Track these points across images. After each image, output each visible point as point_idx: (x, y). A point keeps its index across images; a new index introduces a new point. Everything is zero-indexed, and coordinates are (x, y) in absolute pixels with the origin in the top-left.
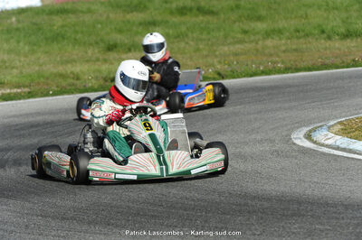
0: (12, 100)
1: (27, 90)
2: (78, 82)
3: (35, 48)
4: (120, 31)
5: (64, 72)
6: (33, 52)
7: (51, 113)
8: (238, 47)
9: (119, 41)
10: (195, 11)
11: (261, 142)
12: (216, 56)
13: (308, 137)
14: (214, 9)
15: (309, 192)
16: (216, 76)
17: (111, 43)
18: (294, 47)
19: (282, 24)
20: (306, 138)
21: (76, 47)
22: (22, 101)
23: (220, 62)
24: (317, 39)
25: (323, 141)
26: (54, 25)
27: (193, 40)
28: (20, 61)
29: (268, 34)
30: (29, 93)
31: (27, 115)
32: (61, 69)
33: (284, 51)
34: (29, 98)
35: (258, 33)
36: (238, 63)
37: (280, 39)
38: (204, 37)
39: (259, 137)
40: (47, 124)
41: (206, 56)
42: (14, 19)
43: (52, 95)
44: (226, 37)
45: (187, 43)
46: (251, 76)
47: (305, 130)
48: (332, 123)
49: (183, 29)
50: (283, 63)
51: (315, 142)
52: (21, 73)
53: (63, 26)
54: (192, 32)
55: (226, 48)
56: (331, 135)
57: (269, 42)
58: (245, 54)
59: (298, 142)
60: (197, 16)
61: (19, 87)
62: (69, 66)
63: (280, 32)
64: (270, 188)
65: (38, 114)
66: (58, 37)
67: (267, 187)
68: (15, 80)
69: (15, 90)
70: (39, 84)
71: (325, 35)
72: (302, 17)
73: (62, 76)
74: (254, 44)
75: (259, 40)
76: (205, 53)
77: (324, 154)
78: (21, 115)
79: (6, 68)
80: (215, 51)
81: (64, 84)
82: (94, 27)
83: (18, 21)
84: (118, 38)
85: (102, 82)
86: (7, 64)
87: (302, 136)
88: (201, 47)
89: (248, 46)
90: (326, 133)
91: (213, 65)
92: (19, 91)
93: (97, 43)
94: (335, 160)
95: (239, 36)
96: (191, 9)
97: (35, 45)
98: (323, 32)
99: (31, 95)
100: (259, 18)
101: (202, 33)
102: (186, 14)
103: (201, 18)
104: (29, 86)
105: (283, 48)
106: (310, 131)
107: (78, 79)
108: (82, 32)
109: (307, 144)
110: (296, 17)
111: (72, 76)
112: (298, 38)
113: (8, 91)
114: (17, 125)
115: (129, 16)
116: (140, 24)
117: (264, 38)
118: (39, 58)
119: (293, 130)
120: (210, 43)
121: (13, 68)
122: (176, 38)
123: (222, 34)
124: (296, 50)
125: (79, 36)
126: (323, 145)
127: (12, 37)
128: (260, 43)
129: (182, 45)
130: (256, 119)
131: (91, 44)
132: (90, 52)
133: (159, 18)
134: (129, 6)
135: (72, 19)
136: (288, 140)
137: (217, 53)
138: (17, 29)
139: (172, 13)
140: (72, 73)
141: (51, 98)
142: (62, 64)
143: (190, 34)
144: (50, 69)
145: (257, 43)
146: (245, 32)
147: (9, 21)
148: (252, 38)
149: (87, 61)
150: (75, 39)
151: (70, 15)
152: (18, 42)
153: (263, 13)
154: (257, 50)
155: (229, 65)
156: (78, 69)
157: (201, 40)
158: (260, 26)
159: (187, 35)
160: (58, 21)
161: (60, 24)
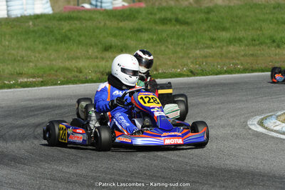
0: (28, 87)
1: (40, 79)
2: (81, 75)
3: (48, 46)
4: (115, 36)
5: (69, 66)
6: (46, 50)
7: (58, 98)
8: (207, 51)
9: (113, 44)
10: (173, 21)
11: (223, 126)
12: (190, 58)
13: (261, 123)
14: (189, 21)
15: (261, 167)
16: (190, 74)
17: (107, 45)
18: (251, 52)
19: (241, 34)
20: (260, 125)
21: (80, 47)
22: (36, 88)
23: (192, 63)
24: (269, 47)
25: (272, 128)
26: (63, 29)
27: (171, 45)
28: (35, 57)
29: (231, 42)
30: (42, 82)
31: (40, 99)
32: (67, 64)
33: (243, 56)
34: (42, 86)
35: (223, 41)
36: (206, 64)
37: (240, 46)
38: (180, 42)
39: (222, 123)
40: (56, 107)
41: (182, 57)
42: (31, 23)
43: (60, 84)
44: (198, 42)
45: (167, 47)
46: (217, 75)
47: (258, 118)
48: (279, 113)
49: (164, 35)
50: (242, 64)
51: (266, 128)
52: (36, 66)
53: (70, 30)
54: (171, 38)
55: (197, 52)
56: (278, 123)
57: (231, 48)
58: (213, 57)
59: (253, 128)
60: (175, 26)
61: (34, 77)
62: (74, 61)
63: (240, 40)
64: (230, 163)
65: (49, 99)
66: (65, 39)
67: (228, 162)
68: (31, 71)
69: (31, 79)
70: (50, 75)
71: (275, 44)
72: (257, 29)
73: (68, 69)
74: (219, 49)
75: (223, 46)
76: (181, 55)
77: (273, 137)
78: (36, 99)
79: (24, 62)
80: (188, 54)
81: (70, 75)
82: (94, 32)
83: (34, 25)
84: (113, 41)
85: (99, 75)
86: (25, 59)
87: (256, 123)
88: (178, 50)
89: (215, 51)
90: (274, 120)
91: (187, 65)
92: (34, 80)
93: (96, 44)
94: (282, 142)
95: (208, 42)
96: (170, 20)
97: (47, 44)
98: (274, 41)
99: (43, 84)
100: (224, 29)
101: (178, 40)
102: (167, 24)
103: (178, 27)
104: (42, 77)
105: (243, 53)
106: (262, 119)
107: (81, 72)
108: (85, 35)
109: (260, 129)
110: (253, 29)
111: (76, 69)
112: (254, 45)
113: (26, 80)
114: (32, 107)
115: (121, 24)
116: (131, 30)
117: (227, 45)
118: (50, 55)
119: (248, 118)
120: (185, 47)
121: (30, 61)
122: (158, 42)
123: (195, 40)
124: (252, 55)
125: (82, 38)
126: (272, 130)
127: (29, 38)
128: (224, 48)
129: (163, 48)
130: (220, 108)
131: (91, 45)
132: (90, 51)
133: (146, 26)
134: (122, 16)
135: (77, 24)
136: (245, 126)
137: (190, 55)
138: (33, 31)
139: (155, 22)
140: (76, 67)
141: (59, 86)
142: (69, 60)
143: (169, 40)
144: (59, 64)
145: (222, 48)
146: (213, 40)
147: (27, 24)
148: (218, 44)
149: (88, 58)
150: (79, 41)
151: (76, 22)
152: (34, 41)
153: (228, 25)
154: (222, 54)
155: (200, 65)
156: (81, 64)
157: (179, 44)
158: (225, 35)
159: (167, 40)
160: (66, 26)
161: (67, 28)
